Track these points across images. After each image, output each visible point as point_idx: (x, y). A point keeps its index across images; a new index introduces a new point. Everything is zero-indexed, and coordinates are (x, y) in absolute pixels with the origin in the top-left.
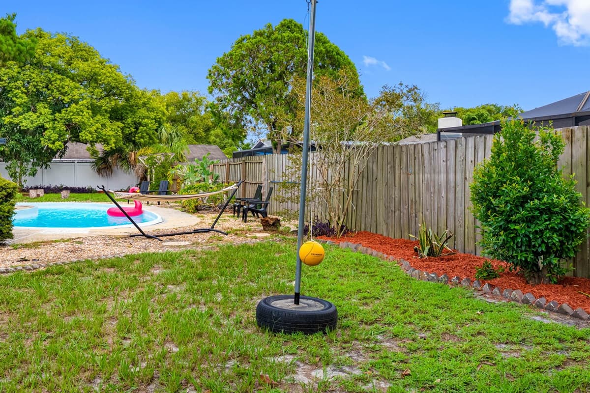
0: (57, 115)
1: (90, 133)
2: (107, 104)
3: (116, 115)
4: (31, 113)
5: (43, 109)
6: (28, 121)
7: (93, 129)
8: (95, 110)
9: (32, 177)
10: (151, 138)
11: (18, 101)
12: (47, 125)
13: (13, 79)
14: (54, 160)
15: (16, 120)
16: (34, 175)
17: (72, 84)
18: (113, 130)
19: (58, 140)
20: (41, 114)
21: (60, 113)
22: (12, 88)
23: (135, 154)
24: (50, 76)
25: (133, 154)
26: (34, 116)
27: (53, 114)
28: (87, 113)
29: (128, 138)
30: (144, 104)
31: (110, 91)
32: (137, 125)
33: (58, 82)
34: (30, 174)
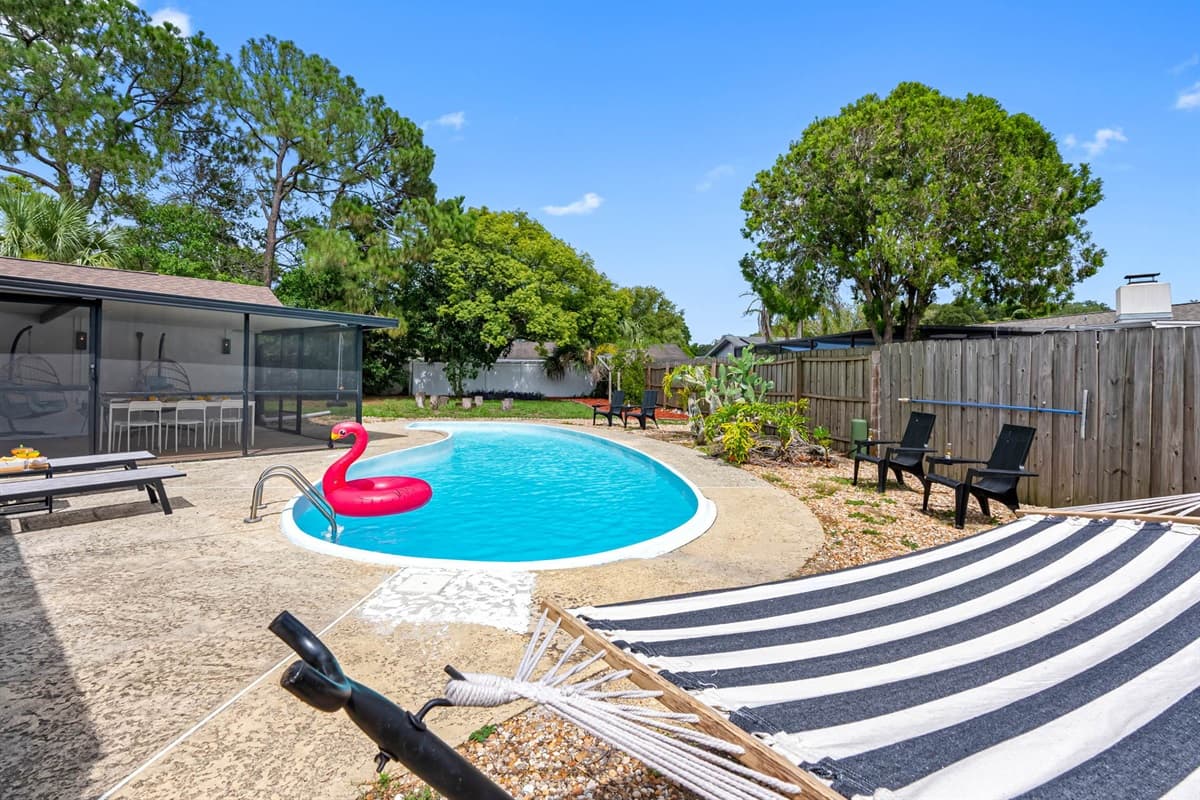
0: (499, 303)
1: (540, 324)
2: (560, 290)
3: (570, 305)
4: (469, 302)
5: (484, 296)
6: (466, 311)
7: (542, 320)
8: (545, 297)
9: (472, 380)
10: (611, 332)
11: (454, 286)
12: (487, 317)
13: (449, 260)
14: (498, 360)
15: (451, 311)
16: (475, 377)
17: (519, 265)
18: (566, 321)
19: (500, 334)
20: (480, 302)
21: (504, 300)
22: (447, 271)
23: (593, 352)
24: (492, 255)
25: (590, 353)
26: (473, 305)
27: (494, 302)
28: (535, 299)
29: (583, 333)
30: (603, 292)
31: (564, 275)
32: (595, 316)
33: (502, 262)
34: (470, 377)
